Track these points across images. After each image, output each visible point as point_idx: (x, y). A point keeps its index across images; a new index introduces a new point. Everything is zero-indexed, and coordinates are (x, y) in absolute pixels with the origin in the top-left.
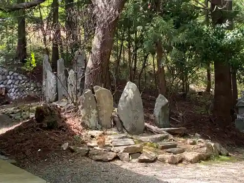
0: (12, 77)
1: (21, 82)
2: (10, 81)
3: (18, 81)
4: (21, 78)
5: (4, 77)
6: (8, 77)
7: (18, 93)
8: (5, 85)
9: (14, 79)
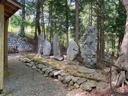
0: (19, 42)
1: (23, 44)
2: (18, 43)
3: (22, 44)
4: (23, 42)
5: (15, 41)
6: (18, 42)
7: (22, 48)
8: (16, 44)
9: (20, 42)
